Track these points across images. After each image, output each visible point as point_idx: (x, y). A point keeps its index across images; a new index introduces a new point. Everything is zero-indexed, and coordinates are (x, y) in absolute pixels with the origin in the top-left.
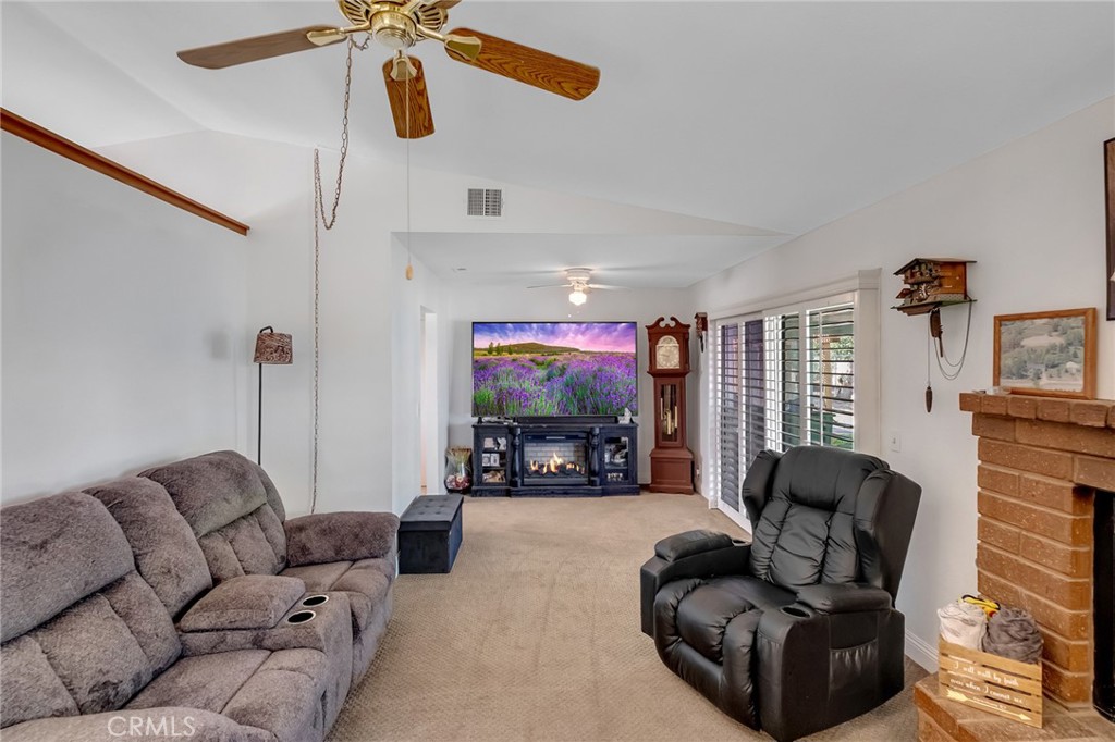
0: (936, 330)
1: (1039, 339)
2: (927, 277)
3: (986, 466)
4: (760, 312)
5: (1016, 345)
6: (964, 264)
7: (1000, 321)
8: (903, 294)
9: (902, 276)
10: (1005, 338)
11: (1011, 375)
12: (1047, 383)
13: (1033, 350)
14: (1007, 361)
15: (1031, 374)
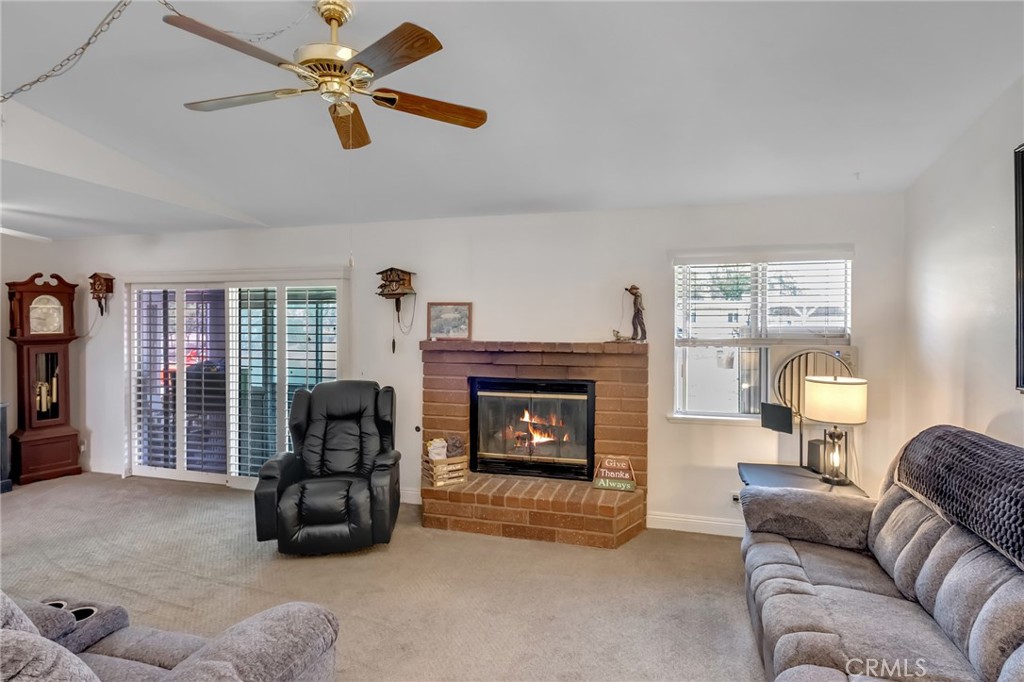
0: (398, 308)
1: (449, 315)
2: (397, 278)
3: (427, 377)
4: (223, 282)
5: (438, 317)
6: (410, 274)
7: (430, 305)
8: (381, 287)
9: (380, 276)
10: (433, 313)
11: (436, 332)
12: (452, 335)
13: (446, 320)
14: (434, 325)
15: (445, 331)
